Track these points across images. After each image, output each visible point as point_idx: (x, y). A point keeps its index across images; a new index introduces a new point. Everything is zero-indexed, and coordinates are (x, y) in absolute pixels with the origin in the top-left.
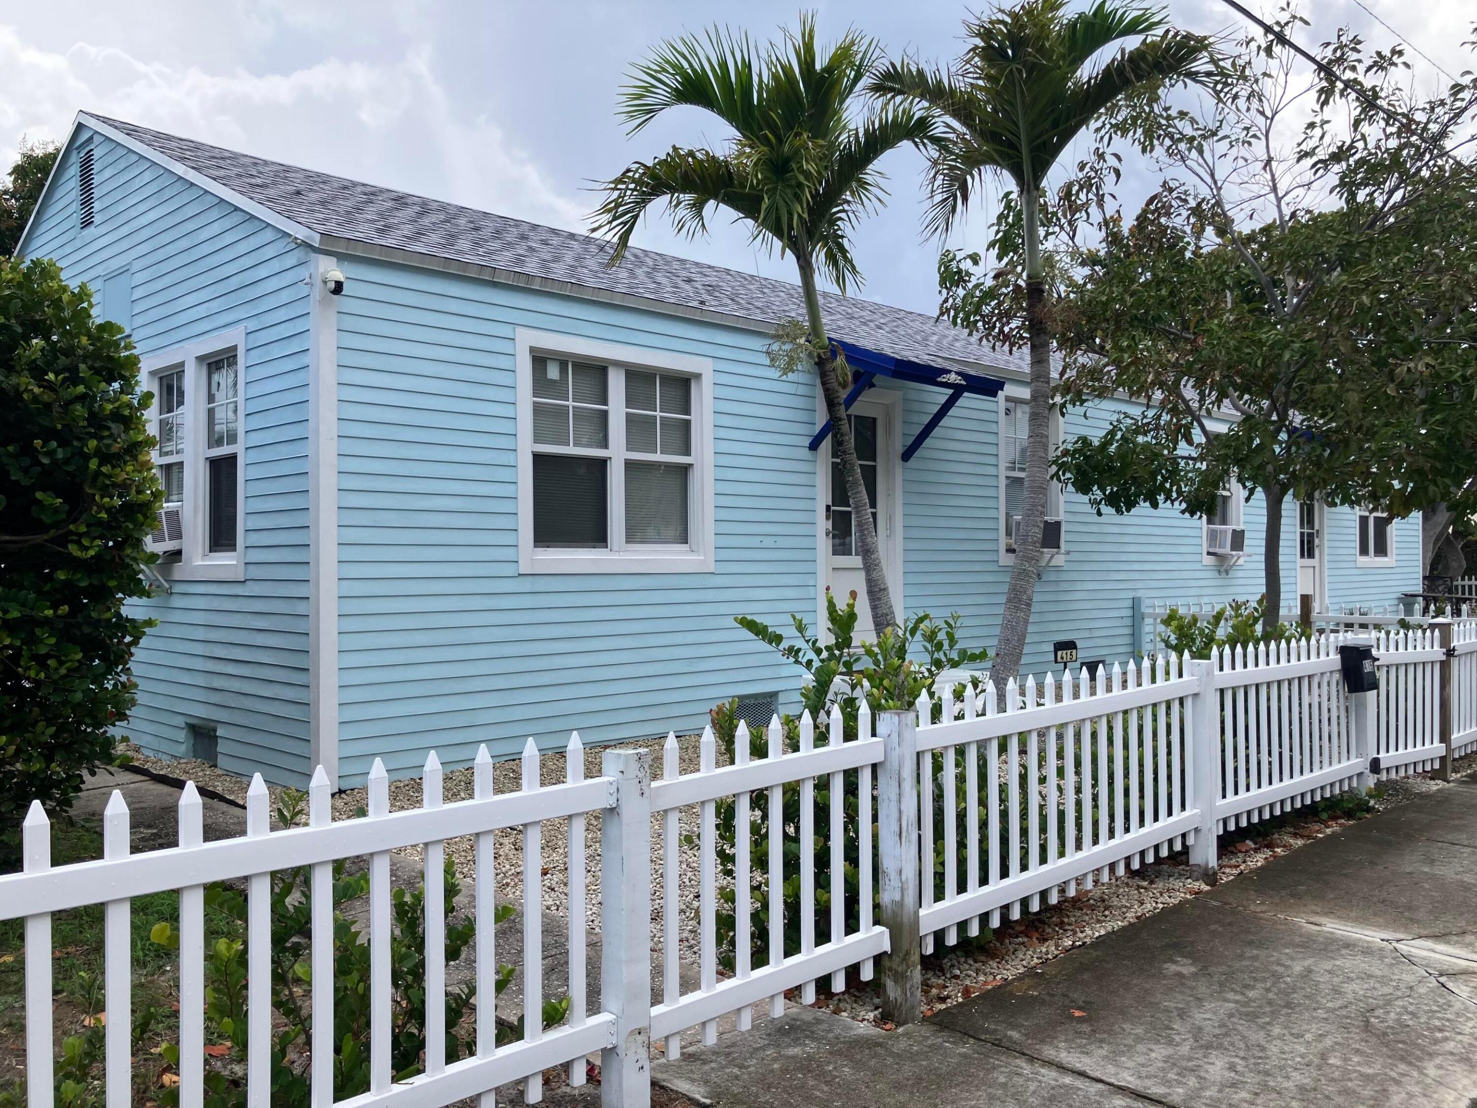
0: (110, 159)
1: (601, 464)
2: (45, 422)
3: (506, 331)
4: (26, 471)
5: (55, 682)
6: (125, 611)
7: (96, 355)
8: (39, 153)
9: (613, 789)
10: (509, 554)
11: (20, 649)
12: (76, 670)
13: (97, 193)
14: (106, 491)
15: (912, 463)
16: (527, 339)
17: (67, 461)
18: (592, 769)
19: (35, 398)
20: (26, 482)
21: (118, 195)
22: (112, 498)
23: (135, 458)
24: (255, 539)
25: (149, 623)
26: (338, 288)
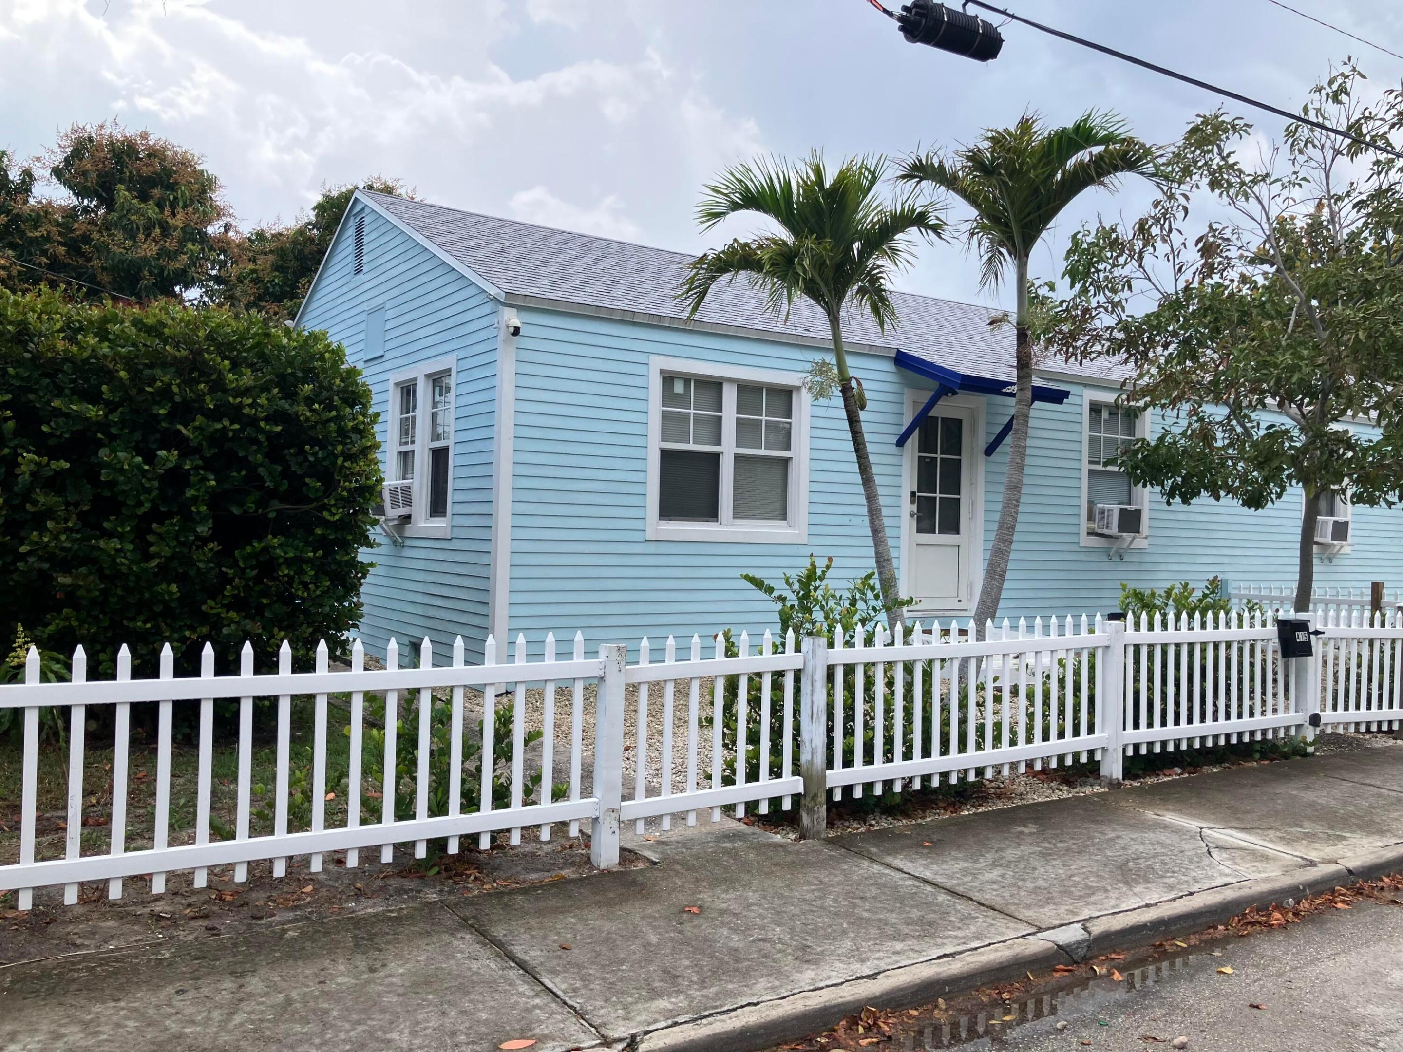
0: (375, 225)
1: (715, 458)
2: (311, 433)
3: (641, 358)
4: (300, 464)
5: (313, 599)
6: (360, 558)
7: (344, 390)
8: (335, 194)
9: (602, 666)
10: (638, 524)
11: (293, 577)
12: (327, 592)
13: (366, 249)
14: (347, 478)
15: (994, 457)
16: (659, 363)
17: (324, 459)
18: (590, 653)
19: (307, 419)
20: (299, 472)
21: (378, 252)
22: (351, 482)
23: (366, 456)
24: (459, 509)
25: (371, 565)
26: (516, 331)
